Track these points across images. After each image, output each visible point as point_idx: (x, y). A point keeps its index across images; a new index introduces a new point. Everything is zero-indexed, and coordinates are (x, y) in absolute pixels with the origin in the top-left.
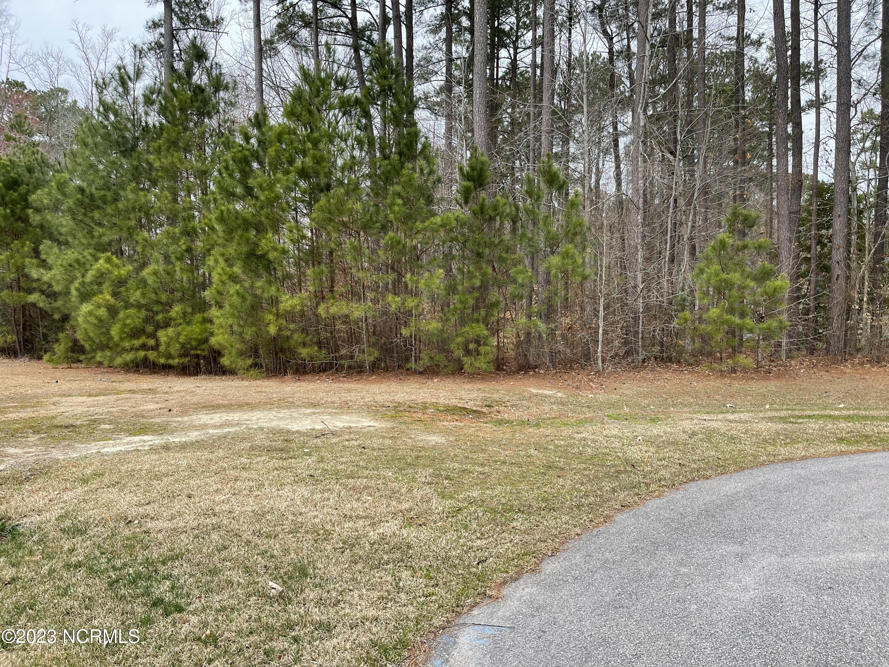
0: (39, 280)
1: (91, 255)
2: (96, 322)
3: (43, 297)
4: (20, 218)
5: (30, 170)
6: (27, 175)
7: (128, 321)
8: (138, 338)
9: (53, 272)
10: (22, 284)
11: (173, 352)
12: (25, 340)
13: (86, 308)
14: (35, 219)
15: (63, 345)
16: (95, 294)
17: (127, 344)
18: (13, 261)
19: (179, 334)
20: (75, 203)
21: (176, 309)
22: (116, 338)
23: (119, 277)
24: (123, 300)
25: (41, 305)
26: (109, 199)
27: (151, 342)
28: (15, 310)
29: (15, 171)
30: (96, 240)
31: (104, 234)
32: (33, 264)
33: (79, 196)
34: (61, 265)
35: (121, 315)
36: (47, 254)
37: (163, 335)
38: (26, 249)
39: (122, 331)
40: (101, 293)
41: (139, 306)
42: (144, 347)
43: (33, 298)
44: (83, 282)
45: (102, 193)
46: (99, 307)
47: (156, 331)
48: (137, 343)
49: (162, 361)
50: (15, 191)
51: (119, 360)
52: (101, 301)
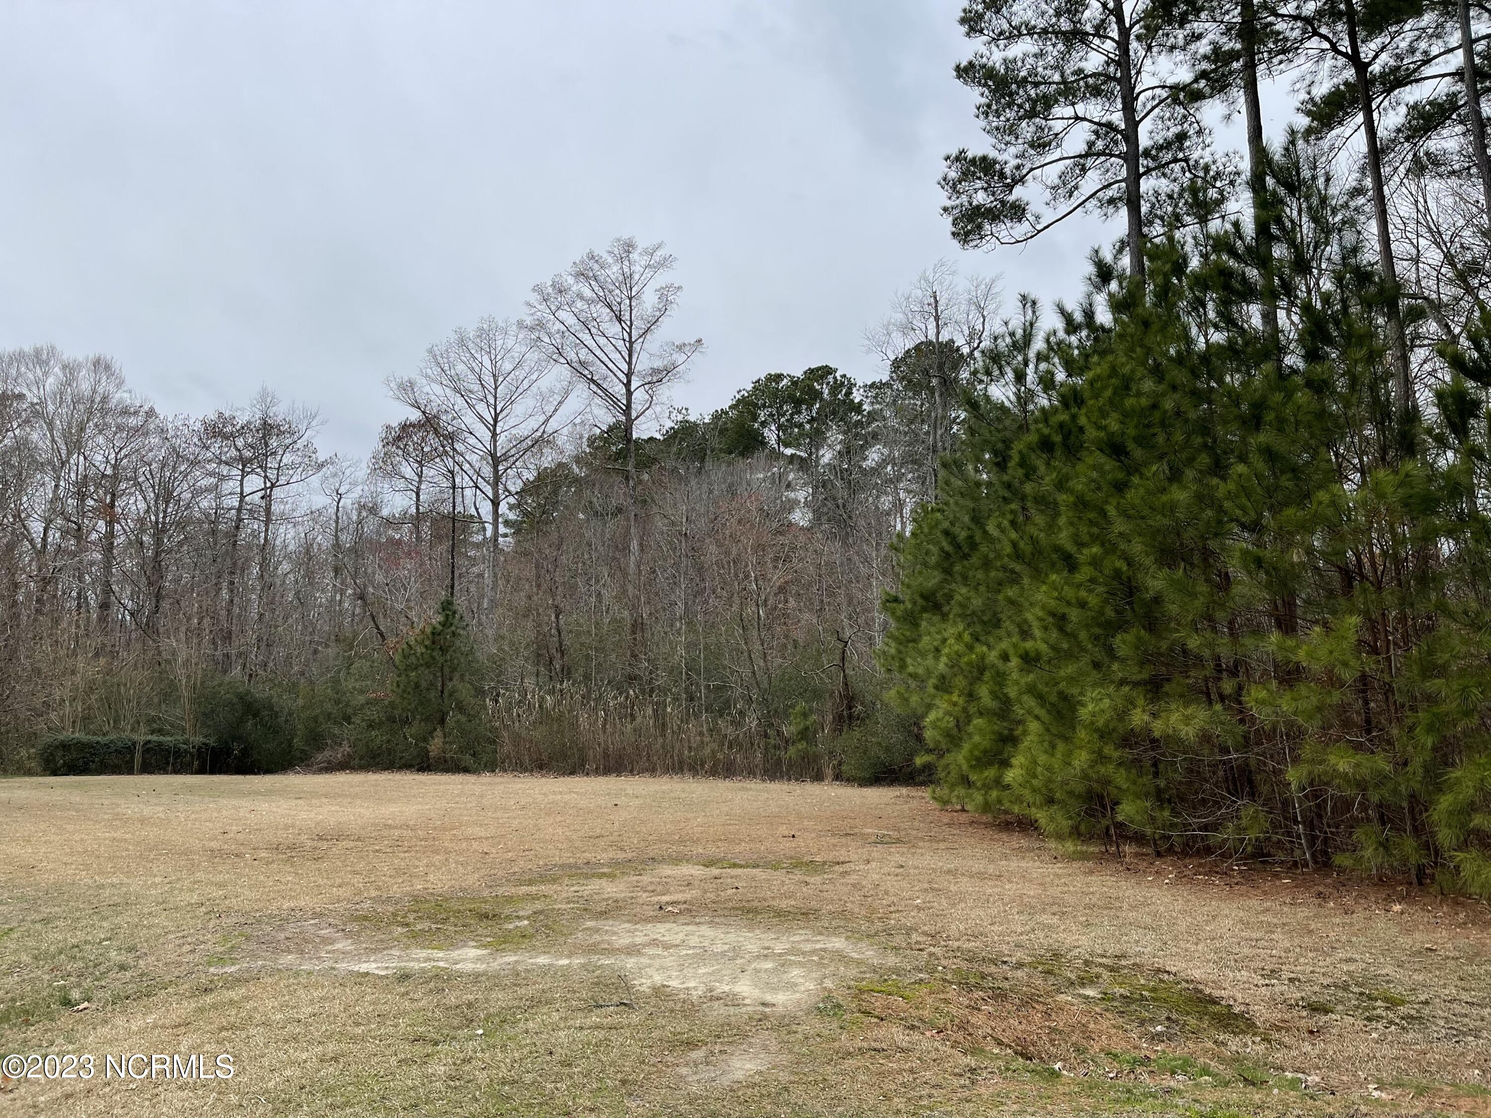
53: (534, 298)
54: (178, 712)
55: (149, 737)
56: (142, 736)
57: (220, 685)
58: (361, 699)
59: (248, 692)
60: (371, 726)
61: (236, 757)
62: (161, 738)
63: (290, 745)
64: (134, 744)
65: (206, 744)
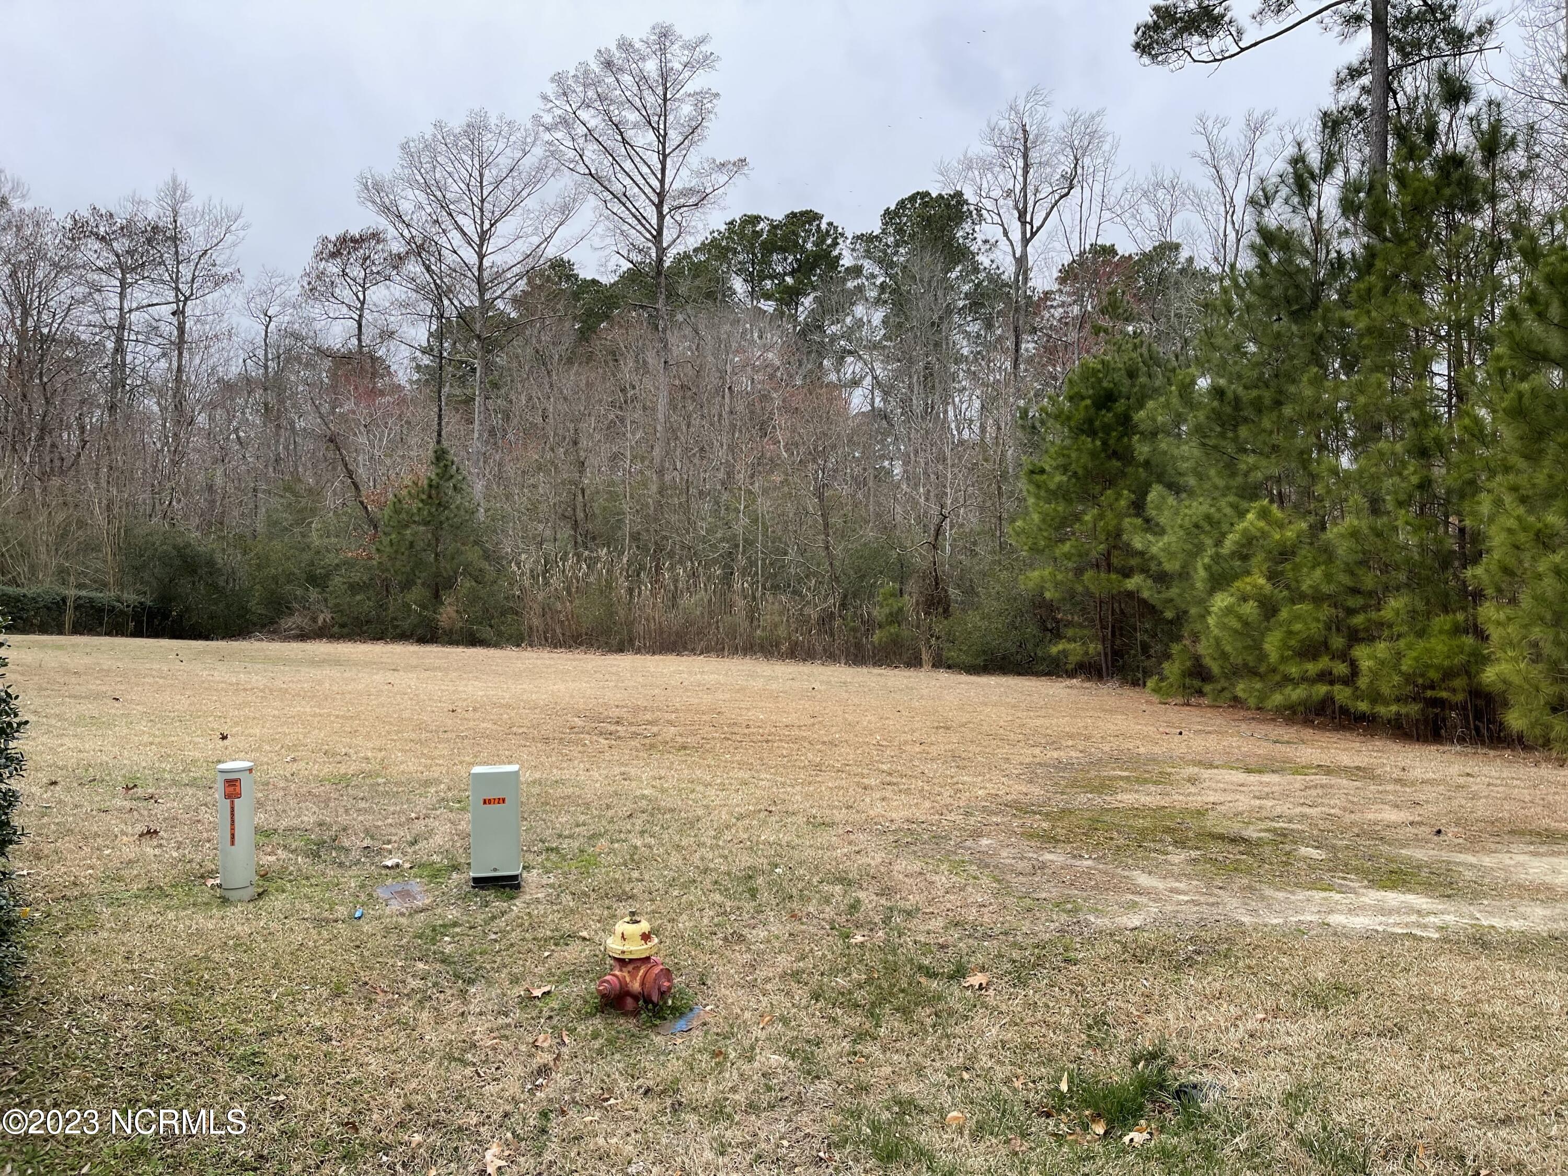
0: (1142, 554)
1: (1231, 505)
2: (1236, 625)
3: (1150, 582)
4: (1115, 453)
5: (1132, 374)
6: (1127, 381)
7: (1298, 627)
8: (1315, 657)
9: (1166, 539)
10: (1115, 561)
11: (1385, 690)
12: (1115, 653)
13: (1221, 601)
14: (1142, 450)
15: (1177, 664)
16: (1236, 577)
17: (1294, 670)
18: (1102, 523)
19: (1399, 655)
20: (1208, 418)
21: (1395, 605)
22: (1274, 657)
23: (1282, 543)
24: (1288, 587)
25: (1146, 594)
26: (1267, 402)
27: (1341, 669)
28: (1101, 602)
29: (1109, 378)
30: (1239, 479)
31: (1256, 468)
32: (1135, 527)
33: (1216, 404)
34: (1181, 526)
35: (1284, 614)
36: (1158, 508)
37: (1365, 656)
38: (1123, 503)
39: (1285, 646)
40: (1248, 573)
41: (1318, 598)
42: (1325, 677)
43: (1132, 583)
44: (1217, 554)
45: (1255, 393)
46: (1244, 599)
47: (1350, 647)
48: (1312, 668)
49: (1363, 706)
50: (1109, 410)
51: (1277, 698)
52: (1249, 588)
53: (551, 89)
54: (98, 564)
55: (80, 593)
56: (70, 591)
58: (334, 558)
59: (188, 545)
60: (353, 589)
61: (174, 620)
62: (93, 594)
63: (245, 608)
64: (64, 600)
65: (141, 603)
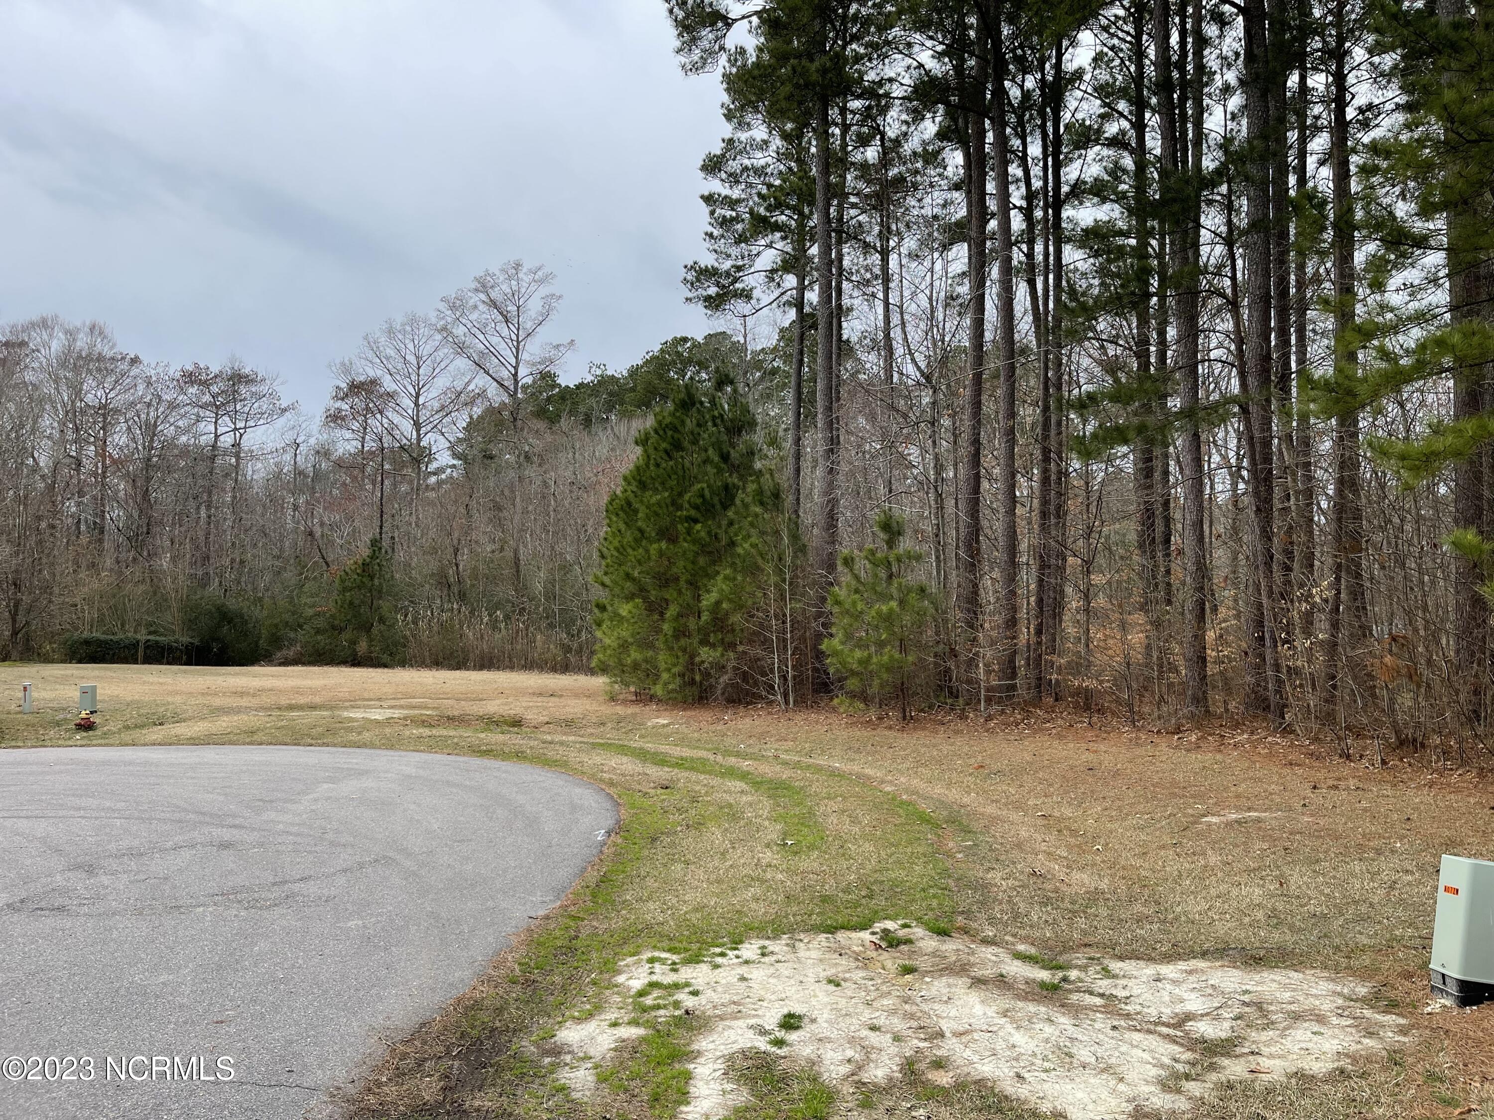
54: (170, 618)
55: (149, 637)
56: (142, 636)
57: (201, 599)
58: (310, 612)
59: (223, 605)
60: (318, 632)
61: (215, 654)
62: (158, 638)
63: (257, 646)
64: (138, 642)
65: (192, 643)
